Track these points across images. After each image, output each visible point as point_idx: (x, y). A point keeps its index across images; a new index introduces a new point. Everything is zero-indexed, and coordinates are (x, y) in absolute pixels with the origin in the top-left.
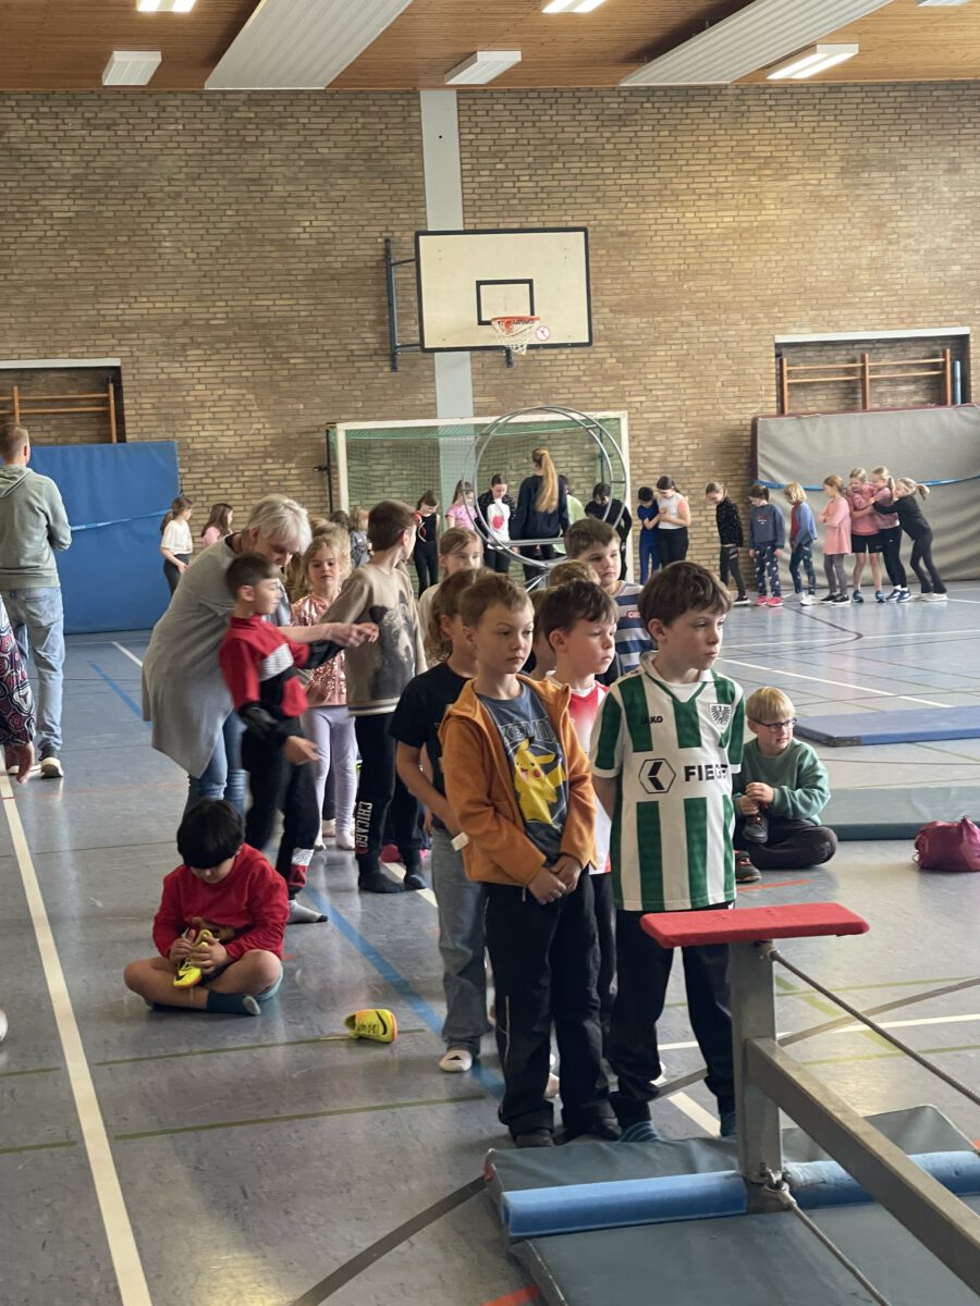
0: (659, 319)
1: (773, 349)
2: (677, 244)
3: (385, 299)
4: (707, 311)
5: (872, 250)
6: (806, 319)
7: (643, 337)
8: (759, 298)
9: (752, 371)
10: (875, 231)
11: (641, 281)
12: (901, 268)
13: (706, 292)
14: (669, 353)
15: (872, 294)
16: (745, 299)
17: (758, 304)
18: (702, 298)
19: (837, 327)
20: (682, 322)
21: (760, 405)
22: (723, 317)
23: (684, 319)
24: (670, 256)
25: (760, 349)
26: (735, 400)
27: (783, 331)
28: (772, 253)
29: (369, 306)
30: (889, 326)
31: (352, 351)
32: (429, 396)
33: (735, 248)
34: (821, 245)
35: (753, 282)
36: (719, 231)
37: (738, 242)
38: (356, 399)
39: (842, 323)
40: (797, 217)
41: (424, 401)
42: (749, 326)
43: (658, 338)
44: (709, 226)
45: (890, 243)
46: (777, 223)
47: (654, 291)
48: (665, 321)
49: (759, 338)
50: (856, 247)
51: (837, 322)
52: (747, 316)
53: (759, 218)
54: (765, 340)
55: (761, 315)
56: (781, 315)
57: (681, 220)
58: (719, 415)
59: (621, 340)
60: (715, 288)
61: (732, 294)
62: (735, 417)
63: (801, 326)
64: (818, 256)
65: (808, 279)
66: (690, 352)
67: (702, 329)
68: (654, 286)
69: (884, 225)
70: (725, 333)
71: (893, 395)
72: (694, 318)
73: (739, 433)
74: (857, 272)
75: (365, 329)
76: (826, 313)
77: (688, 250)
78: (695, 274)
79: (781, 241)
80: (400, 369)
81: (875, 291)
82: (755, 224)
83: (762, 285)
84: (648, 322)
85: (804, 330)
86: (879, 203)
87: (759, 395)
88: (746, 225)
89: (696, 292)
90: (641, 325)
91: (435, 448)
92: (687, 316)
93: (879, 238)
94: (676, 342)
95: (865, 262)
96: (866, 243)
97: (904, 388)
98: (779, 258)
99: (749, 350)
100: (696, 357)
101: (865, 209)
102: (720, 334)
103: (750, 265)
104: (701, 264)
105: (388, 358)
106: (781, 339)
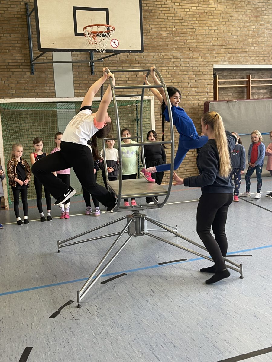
0: (163, 54)
1: (212, 71)
2: (171, 18)
3: (26, 36)
4: (184, 52)
5: (253, 27)
6: (226, 58)
7: (156, 62)
8: (207, 47)
9: (204, 81)
10: (255, 19)
11: (155, 35)
12: (265, 37)
13: (184, 42)
14: (168, 71)
15: (253, 48)
16: (201, 46)
17: (207, 49)
18: (182, 45)
19: (239, 62)
20: (173, 56)
21: (207, 96)
22: (192, 54)
23: (174, 54)
24: (168, 24)
25: (207, 70)
26: (195, 94)
27: (217, 63)
28: (213, 25)
29: (17, 39)
30: (259, 63)
31: (9, 63)
32: (52, 88)
33: (197, 22)
34: (233, 24)
35: (205, 38)
36: (190, 13)
37: (198, 19)
38: (12, 89)
39: (241, 60)
40: (223, 10)
41: (49, 91)
42: (202, 60)
43: (162, 63)
44: (185, 10)
45: (261, 25)
46: (215, 12)
47: (161, 40)
48: (166, 55)
49: (207, 65)
50: (247, 26)
51: (239, 60)
52: (202, 55)
53: (208, 9)
54: (209, 66)
55: (208, 55)
56: (216, 55)
57: (173, 6)
58: (189, 101)
59: (146, 64)
60: (188, 41)
61: (196, 44)
62: (196, 102)
63: (225, 61)
64: (232, 29)
65: (228, 39)
66: (177, 71)
67: (182, 60)
68: (161, 38)
69: (258, 16)
70: (192, 63)
71: (258, 94)
72: (179, 54)
73: (197, 110)
74: (247, 37)
75: (15, 51)
76: (234, 55)
77: (176, 21)
78: (179, 34)
79: (217, 20)
80: (35, 73)
81: (254, 47)
82: (206, 11)
83: (208, 40)
84: (158, 55)
85: (225, 63)
86: (257, 6)
87: (206, 92)
88: (202, 11)
89: (180, 42)
90: (155, 57)
91: (55, 115)
92: (176, 53)
93: (256, 23)
94: (171, 66)
95: (251, 33)
96: (252, 24)
97: (262, 91)
98: (216, 28)
99: (202, 71)
100: (180, 73)
101: (252, 8)
102: (190, 63)
103: (203, 31)
104: (182, 29)
105: (28, 67)
106: (216, 66)
